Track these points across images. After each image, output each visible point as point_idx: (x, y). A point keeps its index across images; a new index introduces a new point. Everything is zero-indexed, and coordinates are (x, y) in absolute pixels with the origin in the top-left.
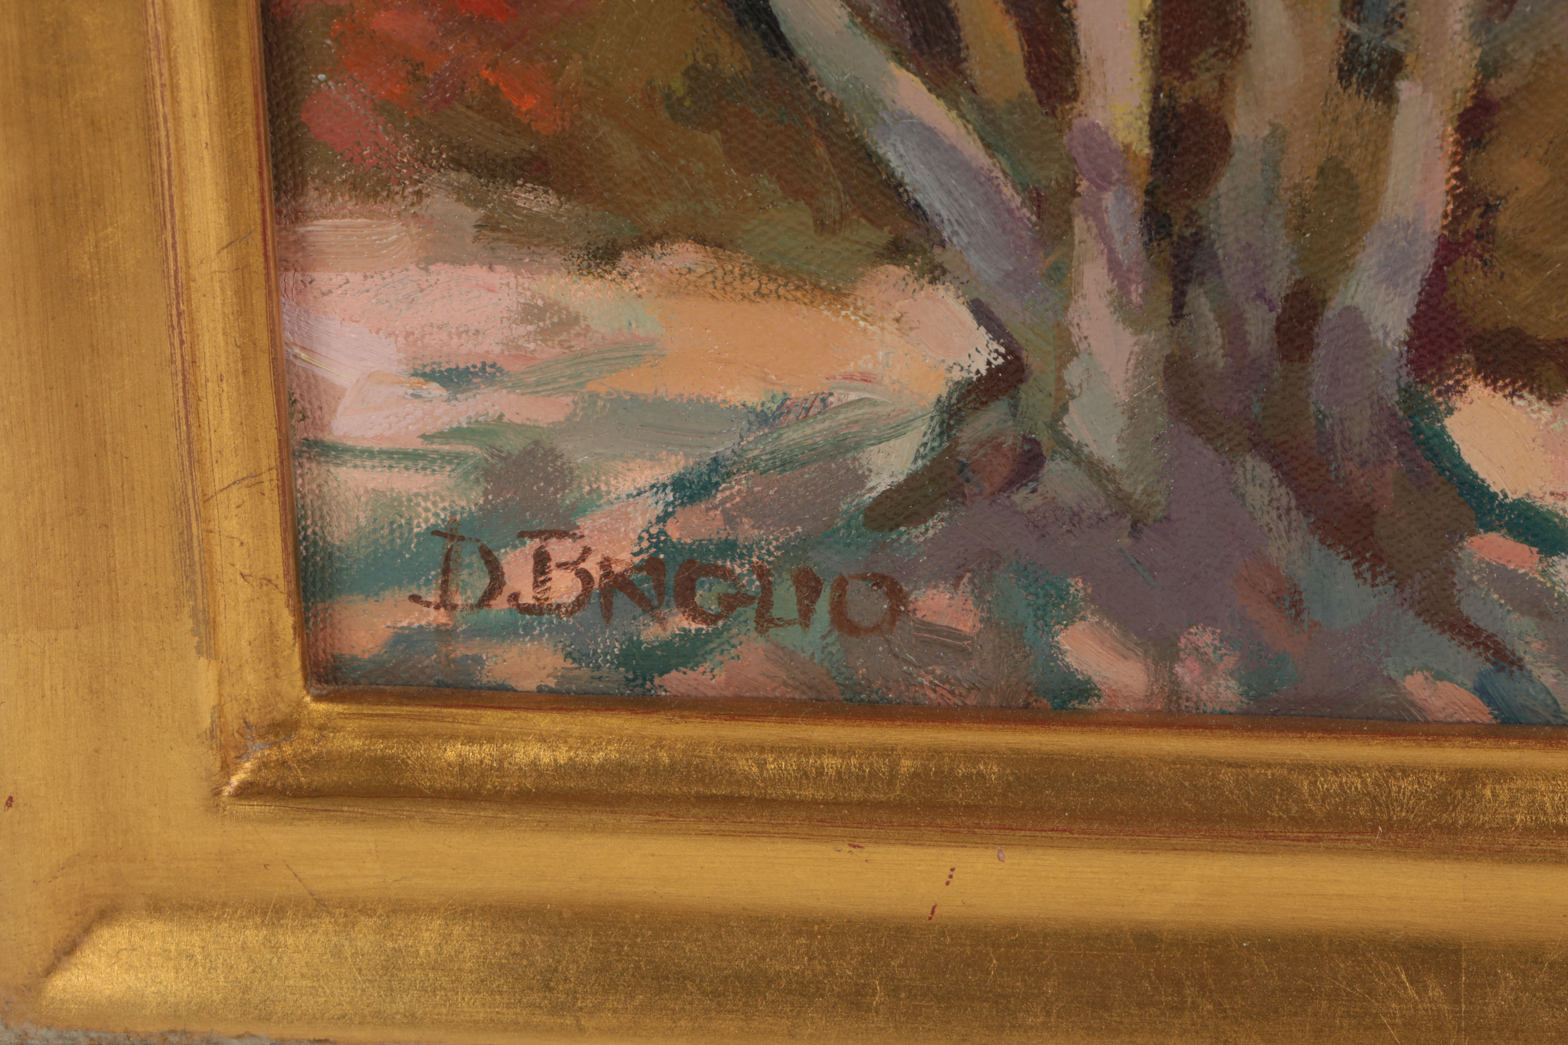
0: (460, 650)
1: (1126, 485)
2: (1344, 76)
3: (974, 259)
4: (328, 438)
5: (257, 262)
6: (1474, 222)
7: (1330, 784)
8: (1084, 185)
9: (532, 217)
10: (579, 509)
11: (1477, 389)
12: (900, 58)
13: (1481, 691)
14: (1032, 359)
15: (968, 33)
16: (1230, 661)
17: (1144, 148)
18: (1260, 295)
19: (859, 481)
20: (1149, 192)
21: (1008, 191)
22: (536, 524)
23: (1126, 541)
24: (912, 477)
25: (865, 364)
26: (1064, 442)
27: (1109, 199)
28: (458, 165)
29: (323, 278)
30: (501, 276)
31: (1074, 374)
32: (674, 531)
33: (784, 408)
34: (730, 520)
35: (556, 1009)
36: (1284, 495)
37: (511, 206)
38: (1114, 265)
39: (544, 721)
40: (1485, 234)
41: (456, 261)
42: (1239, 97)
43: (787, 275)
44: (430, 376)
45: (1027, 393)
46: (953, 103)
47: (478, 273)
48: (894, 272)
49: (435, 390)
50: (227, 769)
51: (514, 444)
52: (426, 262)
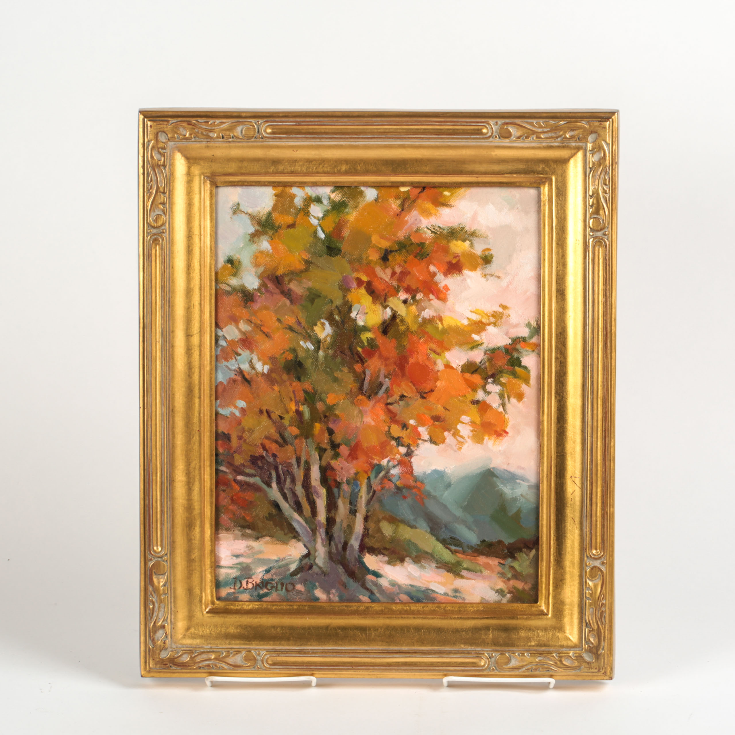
0: (236, 595)
1: (323, 569)
2: (350, 513)
3: (304, 538)
4: (220, 565)
5: (213, 538)
6: (366, 532)
7: (350, 609)
8: (318, 528)
9: (248, 534)
10: (253, 574)
11: (367, 555)
12: (295, 511)
13: (369, 597)
14: (312, 552)
15: (303, 508)
16: (337, 594)
17: (325, 523)
18: (340, 543)
19: (289, 570)
20: (326, 529)
21: (308, 529)
22: (247, 577)
23: (323, 577)
24: (296, 569)
25: (290, 553)
26: (315, 563)
27: (321, 530)
28: (239, 526)
29: (221, 542)
30: (244, 542)
31: (317, 554)
32: (265, 577)
33: (279, 560)
34: (272, 575)
35: (249, 641)
36: (343, 570)
37: (245, 532)
38: (322, 539)
39: (247, 603)
40: (368, 534)
41: (238, 540)
42: (337, 516)
43: (280, 541)
44: (234, 556)
45: (311, 557)
46: (302, 517)
47: (241, 541)
48: (294, 540)
49: (234, 558)
50: (206, 609)
51: (244, 565)
52: (234, 540)
